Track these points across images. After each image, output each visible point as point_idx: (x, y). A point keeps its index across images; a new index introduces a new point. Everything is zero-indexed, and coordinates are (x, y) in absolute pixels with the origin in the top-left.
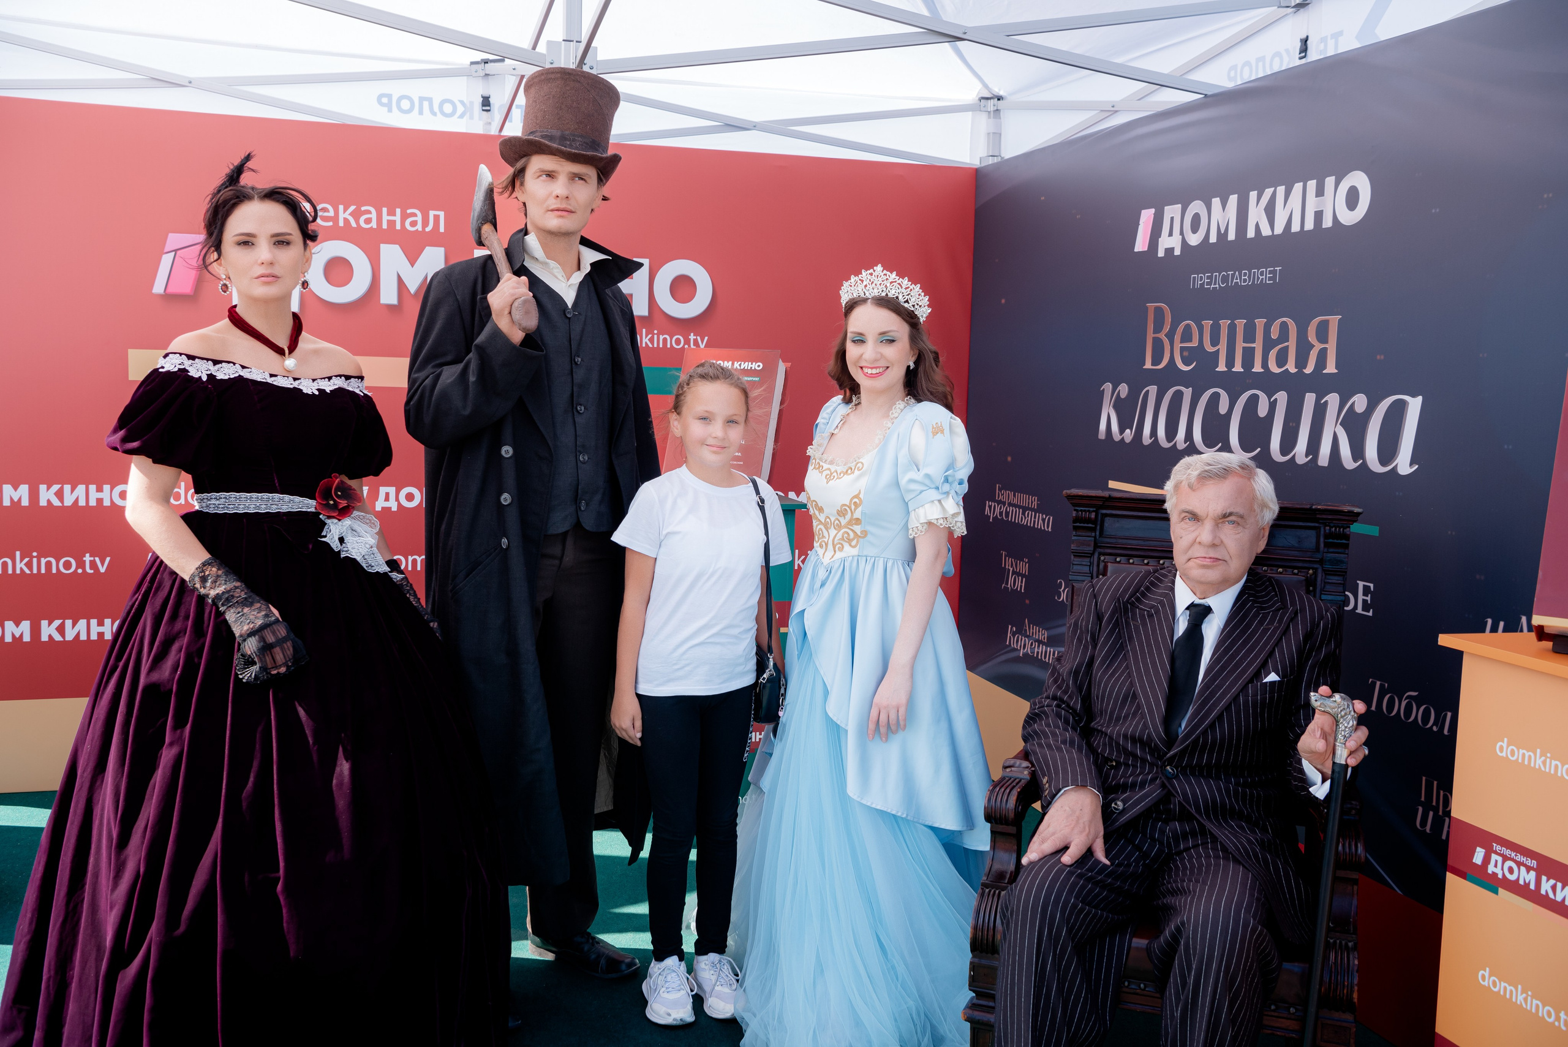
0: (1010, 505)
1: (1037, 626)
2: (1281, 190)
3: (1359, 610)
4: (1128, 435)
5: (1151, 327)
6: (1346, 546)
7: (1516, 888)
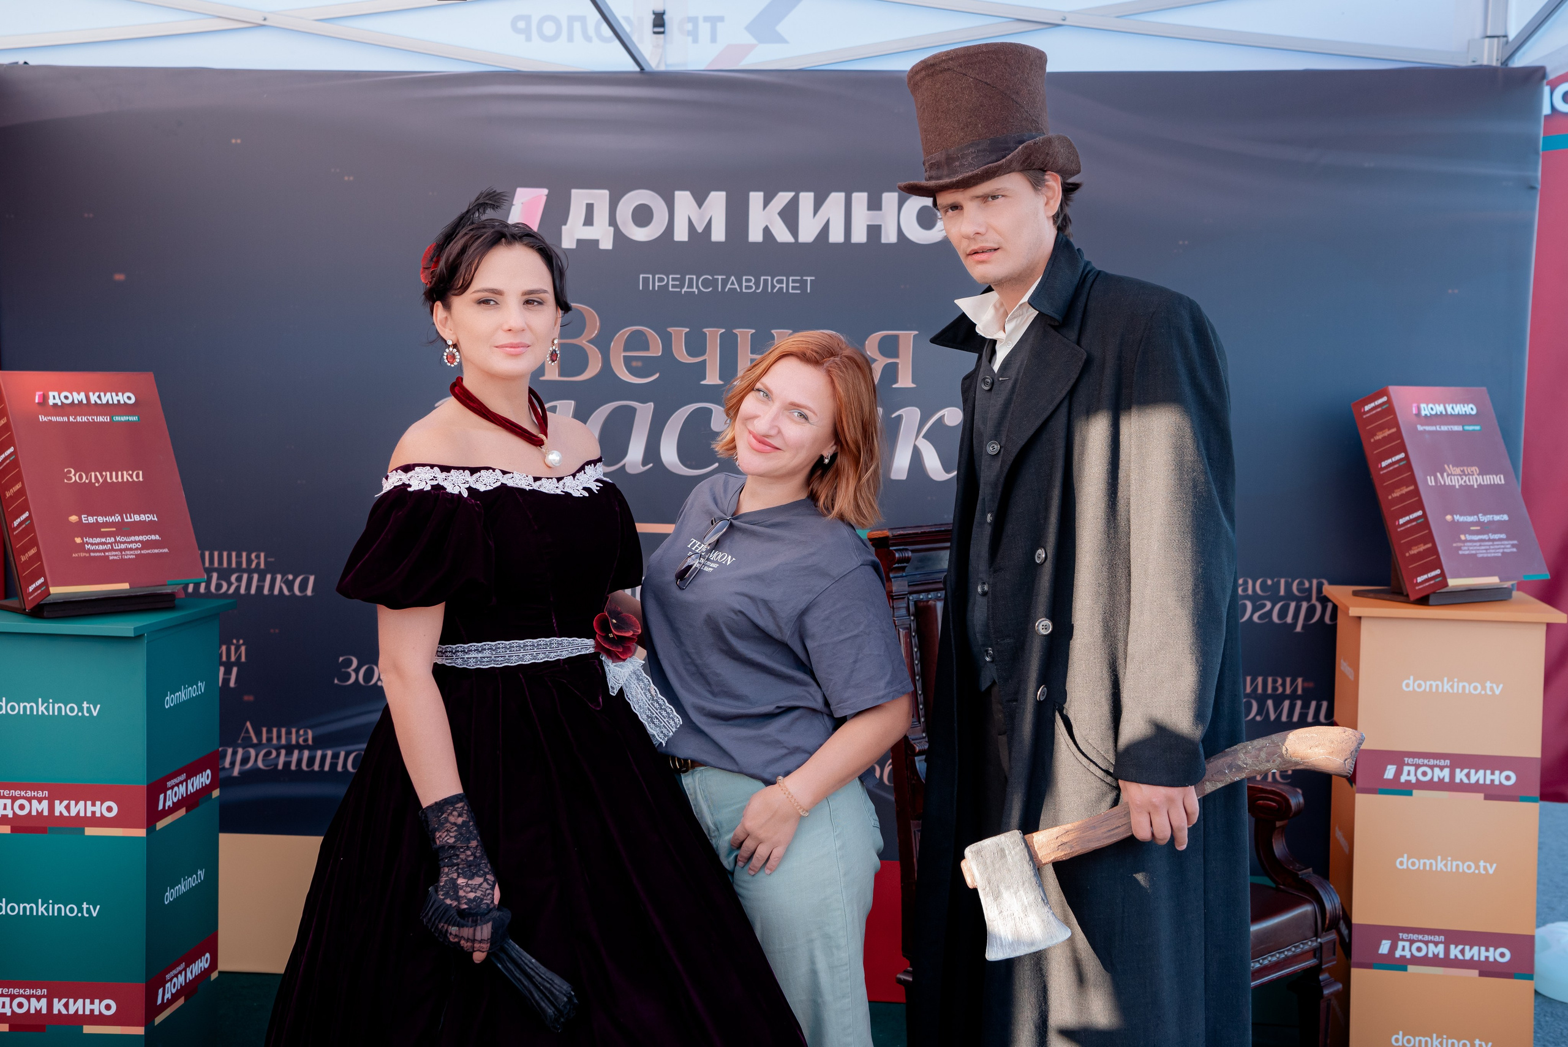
1: (281, 727)
2: (807, 197)
7: (1431, 786)
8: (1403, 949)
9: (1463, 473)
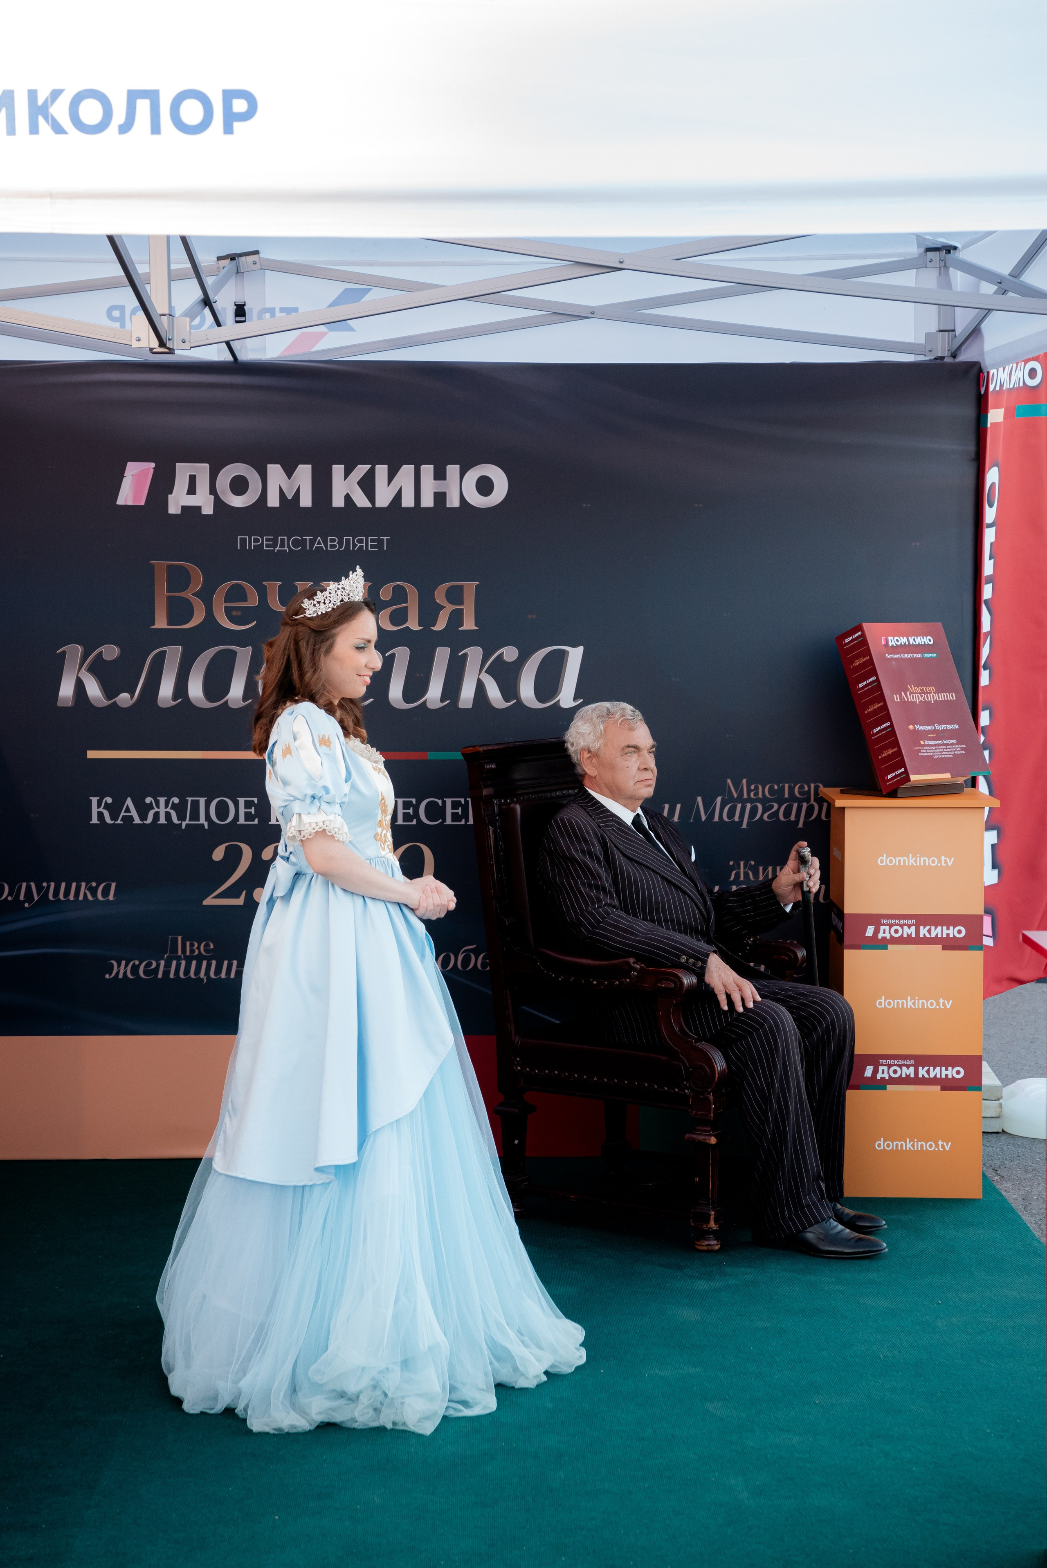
2: (382, 469)
4: (128, 699)
5: (162, 586)
7: (901, 941)
8: (883, 1073)
9: (922, 692)
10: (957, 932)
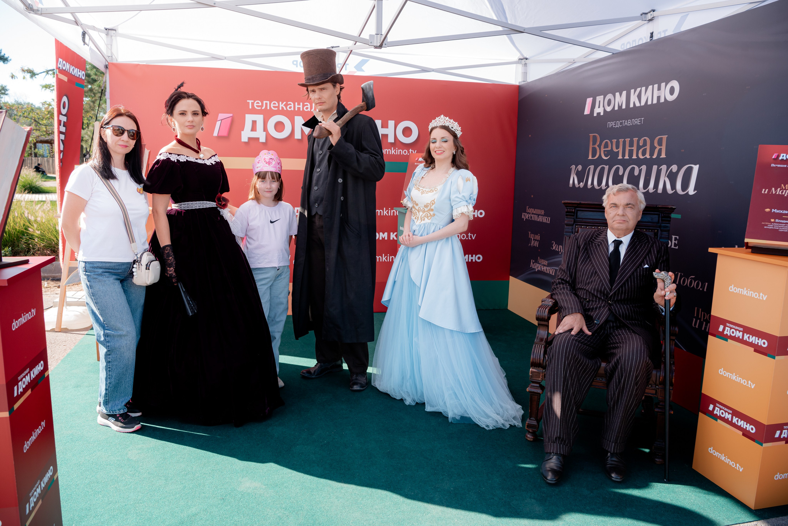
0: (532, 214)
1: (543, 259)
2: (644, 89)
3: (673, 247)
4: (582, 185)
5: (591, 143)
6: (670, 221)
7: (735, 339)
8: (717, 411)
10: (763, 343)
